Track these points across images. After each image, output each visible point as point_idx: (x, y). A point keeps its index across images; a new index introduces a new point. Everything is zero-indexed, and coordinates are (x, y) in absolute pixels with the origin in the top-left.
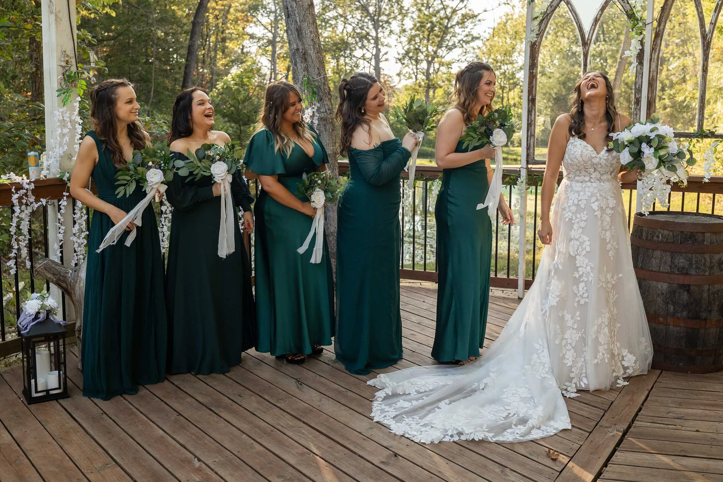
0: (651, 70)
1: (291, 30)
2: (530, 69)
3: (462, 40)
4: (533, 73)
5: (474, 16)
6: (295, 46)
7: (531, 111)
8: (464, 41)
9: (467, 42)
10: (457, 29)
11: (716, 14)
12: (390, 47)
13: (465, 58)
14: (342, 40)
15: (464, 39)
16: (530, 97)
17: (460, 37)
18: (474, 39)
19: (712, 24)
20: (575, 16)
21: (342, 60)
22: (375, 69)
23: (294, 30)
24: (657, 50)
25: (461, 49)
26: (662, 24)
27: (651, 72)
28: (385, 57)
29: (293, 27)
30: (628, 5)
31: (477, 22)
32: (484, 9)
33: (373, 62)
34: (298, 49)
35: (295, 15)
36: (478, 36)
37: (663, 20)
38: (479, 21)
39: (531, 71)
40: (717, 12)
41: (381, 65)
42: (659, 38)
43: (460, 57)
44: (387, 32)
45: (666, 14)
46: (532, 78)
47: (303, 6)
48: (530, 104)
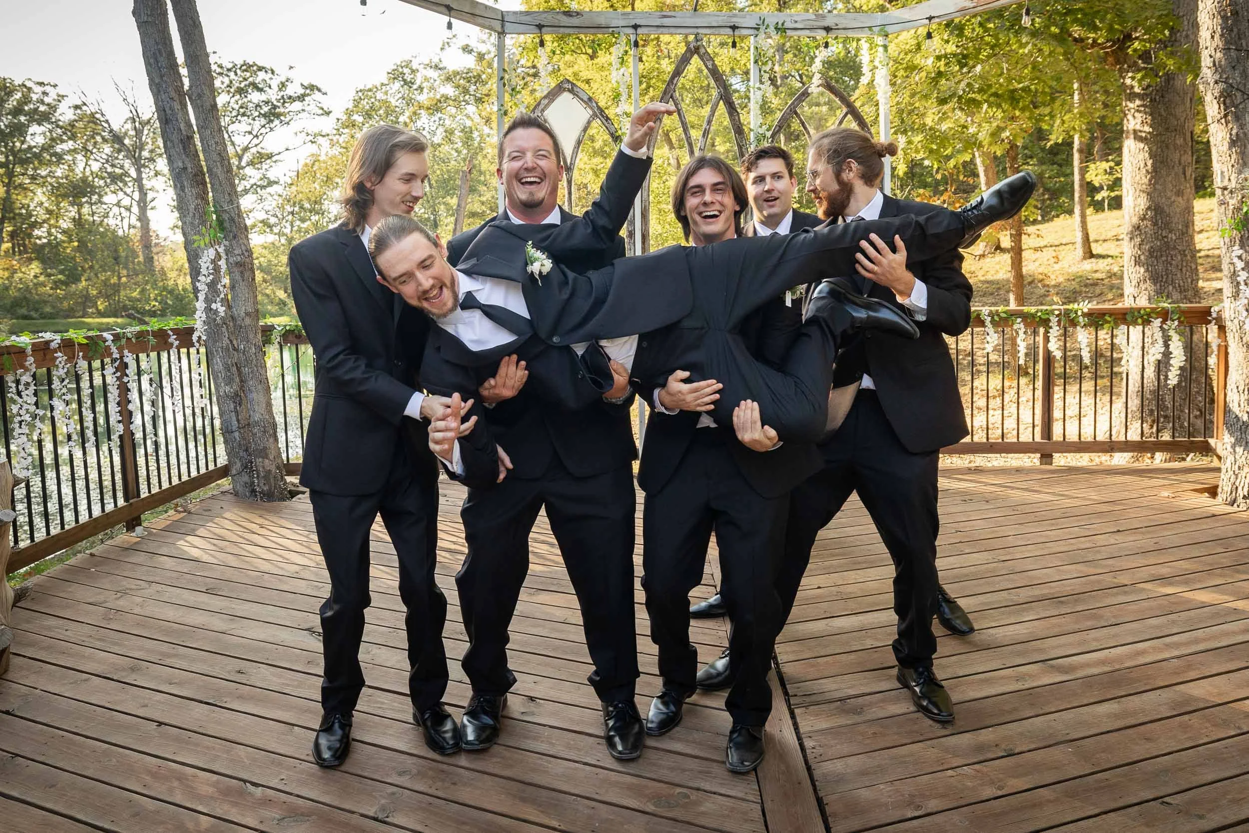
1: (172, 141)
3: (255, 184)
5: (270, 156)
6: (180, 165)
8: (259, 186)
9: (263, 187)
10: (249, 171)
12: (158, 191)
13: (261, 205)
14: (84, 180)
15: (258, 183)
17: (252, 181)
18: (271, 183)
21: (86, 210)
22: (139, 219)
23: (176, 141)
25: (255, 196)
28: (152, 204)
29: (175, 137)
31: (272, 164)
32: (286, 147)
33: (135, 209)
34: (185, 169)
35: (177, 120)
36: (276, 180)
38: (275, 162)
41: (150, 213)
43: (254, 206)
44: (152, 173)
47: (202, 106)
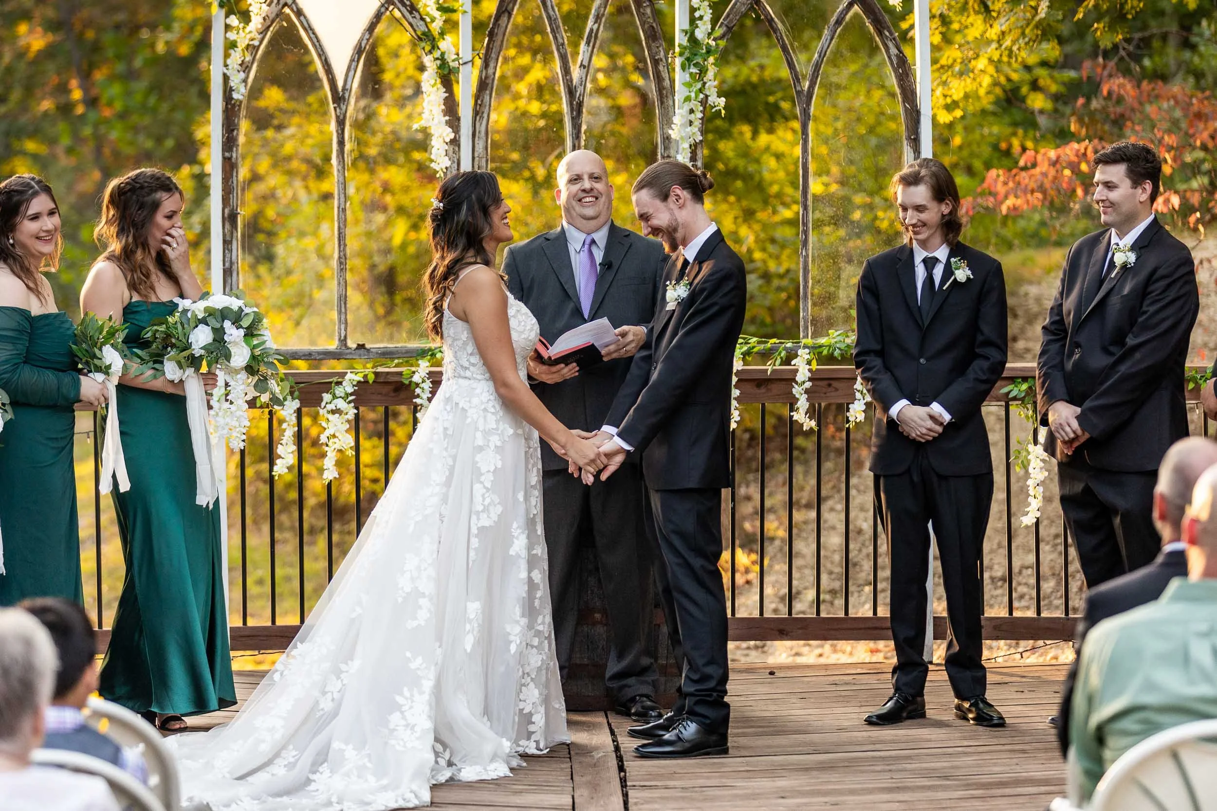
0: (476, 155)
2: (224, 150)
4: (230, 159)
7: (231, 242)
11: (590, 49)
16: (227, 211)
19: (585, 67)
20: (315, 40)
24: (485, 115)
26: (492, 65)
27: (477, 159)
30: (422, 23)
37: (493, 55)
39: (227, 154)
40: (591, 44)
42: (488, 92)
45: (497, 44)
46: (228, 168)
48: (227, 226)
